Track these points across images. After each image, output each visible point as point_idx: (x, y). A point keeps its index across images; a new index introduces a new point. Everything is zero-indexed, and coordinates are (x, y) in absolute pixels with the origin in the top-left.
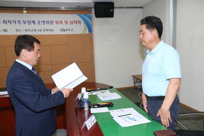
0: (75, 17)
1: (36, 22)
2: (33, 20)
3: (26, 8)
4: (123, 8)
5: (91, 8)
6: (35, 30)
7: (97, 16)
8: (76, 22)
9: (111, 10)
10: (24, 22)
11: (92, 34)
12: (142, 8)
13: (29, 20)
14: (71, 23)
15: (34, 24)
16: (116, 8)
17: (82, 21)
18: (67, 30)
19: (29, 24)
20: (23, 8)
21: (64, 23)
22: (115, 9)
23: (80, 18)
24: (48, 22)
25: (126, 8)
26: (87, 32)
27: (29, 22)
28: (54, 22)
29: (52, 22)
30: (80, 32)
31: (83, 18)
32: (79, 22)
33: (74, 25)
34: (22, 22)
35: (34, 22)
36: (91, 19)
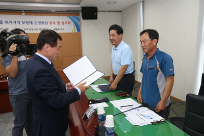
0: (66, 19)
1: (33, 23)
2: (31, 21)
3: (25, 10)
4: (105, 11)
5: (79, 11)
6: (33, 29)
7: (84, 19)
8: (66, 23)
9: (95, 14)
10: (23, 23)
11: (80, 33)
12: (121, 11)
13: (27, 21)
14: (63, 23)
15: (32, 24)
16: (99, 11)
17: (72, 22)
18: (59, 29)
19: (28, 24)
20: (22, 10)
21: (57, 24)
22: (98, 13)
23: (70, 19)
24: (43, 23)
25: (108, 11)
26: (76, 31)
27: (27, 23)
28: (48, 23)
29: (46, 23)
30: (70, 31)
31: (72, 19)
32: (69, 23)
33: (65, 25)
34: (21, 23)
35: (31, 23)
36: (79, 20)
